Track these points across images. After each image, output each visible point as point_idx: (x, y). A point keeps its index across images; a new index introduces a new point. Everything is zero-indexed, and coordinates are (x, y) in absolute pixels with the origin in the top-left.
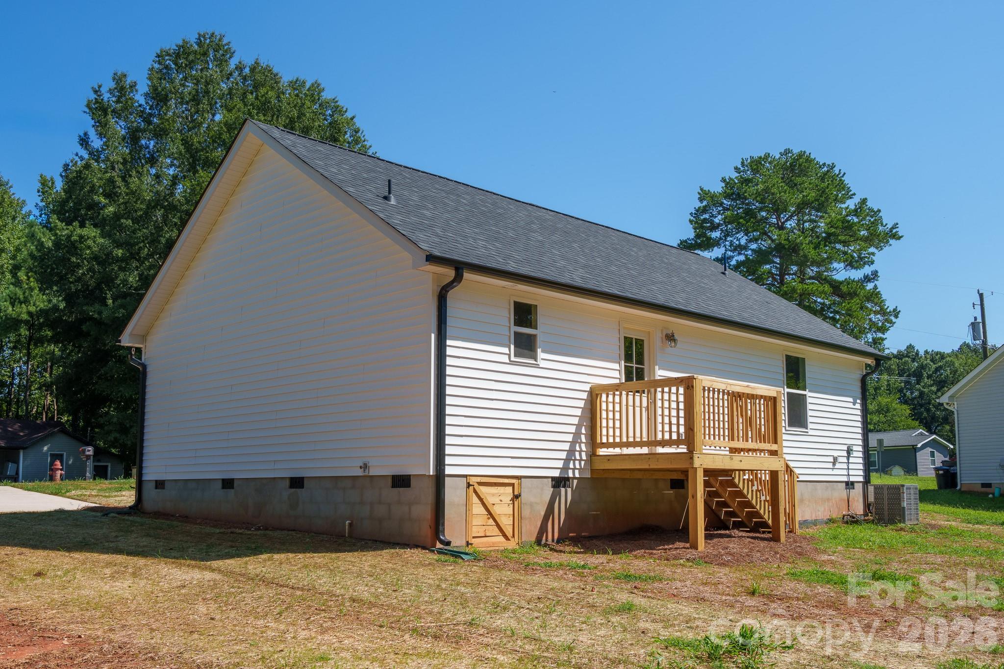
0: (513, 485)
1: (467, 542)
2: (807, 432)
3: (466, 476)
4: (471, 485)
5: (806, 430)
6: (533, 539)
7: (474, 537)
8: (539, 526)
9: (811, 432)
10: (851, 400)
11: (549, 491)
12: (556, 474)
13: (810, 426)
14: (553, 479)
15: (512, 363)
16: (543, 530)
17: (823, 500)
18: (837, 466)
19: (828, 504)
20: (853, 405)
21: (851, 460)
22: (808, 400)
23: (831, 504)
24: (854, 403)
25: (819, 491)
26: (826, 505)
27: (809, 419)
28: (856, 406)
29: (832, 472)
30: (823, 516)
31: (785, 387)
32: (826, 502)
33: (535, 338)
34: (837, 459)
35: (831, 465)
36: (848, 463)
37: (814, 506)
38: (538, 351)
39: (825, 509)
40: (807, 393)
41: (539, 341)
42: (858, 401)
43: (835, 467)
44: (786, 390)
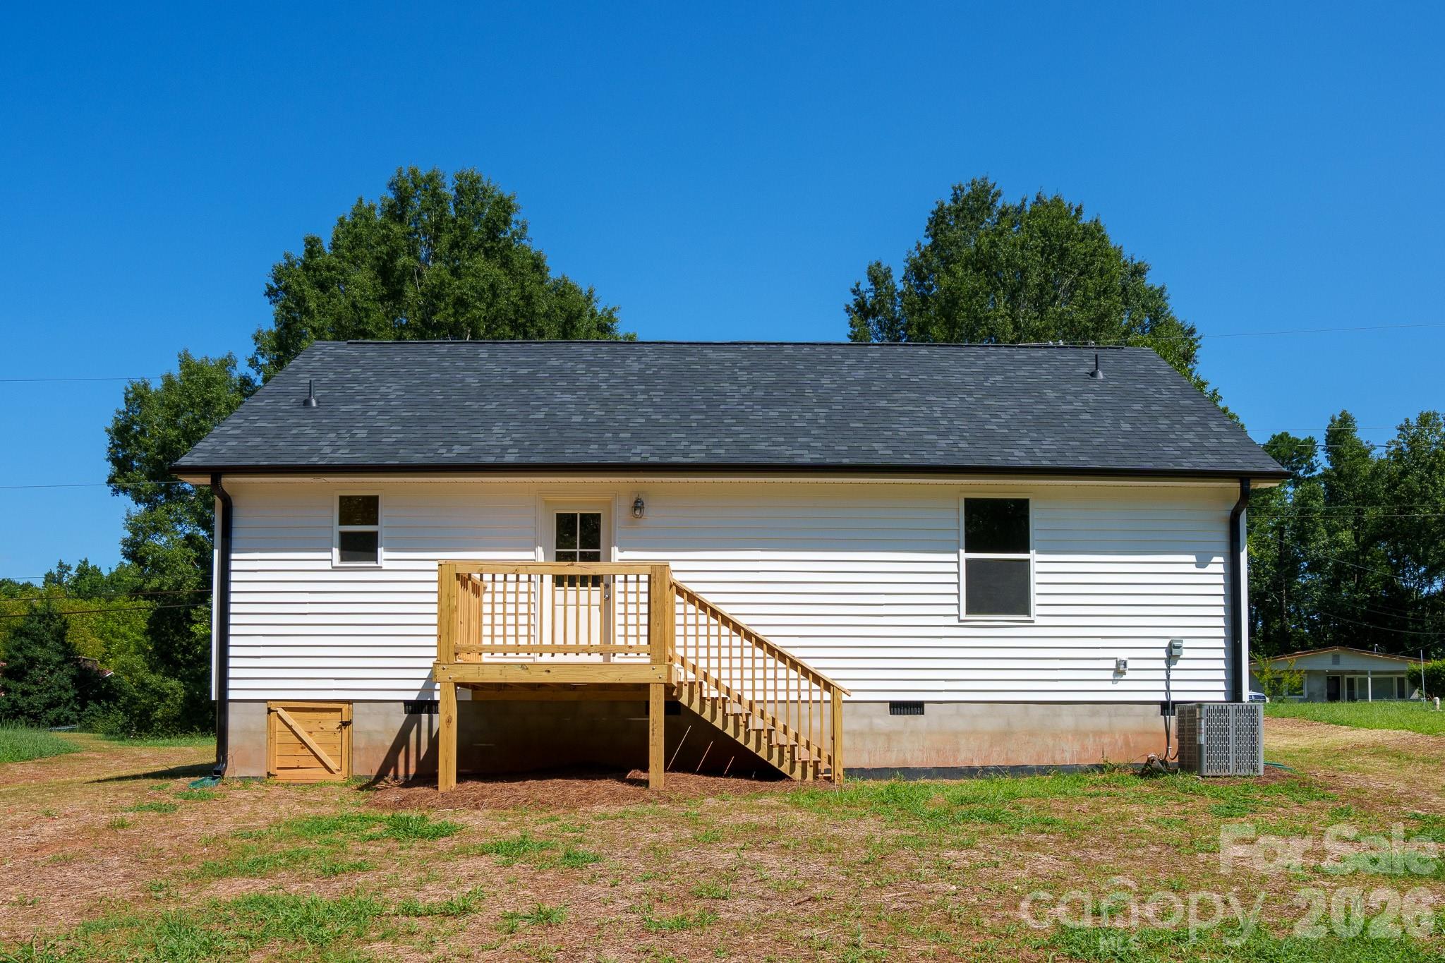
0: (340, 710)
1: (268, 773)
2: (1033, 621)
3: (265, 701)
4: (273, 711)
5: (1028, 619)
6: (373, 773)
7: (278, 768)
8: (383, 759)
9: (1039, 621)
10: (1193, 558)
11: (400, 718)
12: (413, 696)
13: (1035, 610)
14: (407, 703)
15: (335, 569)
16: (390, 762)
17: (1079, 734)
18: (1129, 675)
19: (1097, 740)
20: (1197, 567)
21: (1180, 664)
22: (1035, 568)
23: (1106, 740)
24: (1202, 563)
25: (1067, 718)
26: (1090, 742)
27: (1035, 600)
28: (1210, 568)
29: (1109, 686)
30: (1080, 759)
31: (962, 551)
32: (1091, 736)
33: (374, 536)
34: (1130, 664)
35: (1110, 675)
36: (1168, 670)
37: (1050, 742)
38: (380, 550)
39: (1084, 749)
40: (1032, 556)
41: (381, 539)
42: (1215, 559)
43: (1124, 677)
44: (964, 556)
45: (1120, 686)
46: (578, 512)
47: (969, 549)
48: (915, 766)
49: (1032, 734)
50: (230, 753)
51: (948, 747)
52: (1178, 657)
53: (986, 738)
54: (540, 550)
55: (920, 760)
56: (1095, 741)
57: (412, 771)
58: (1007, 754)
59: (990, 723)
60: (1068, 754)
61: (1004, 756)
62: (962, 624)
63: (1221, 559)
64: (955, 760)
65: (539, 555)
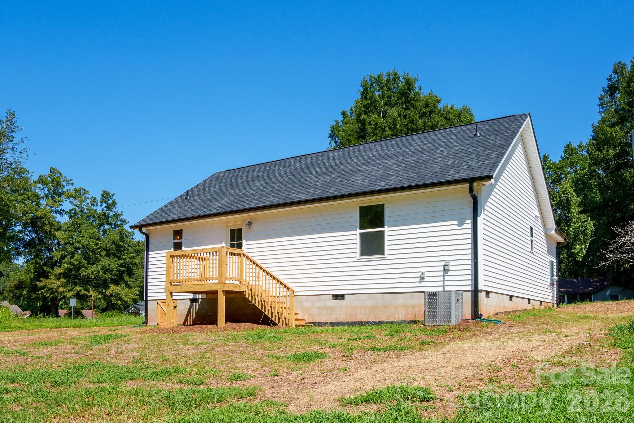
0: (174, 303)
1: (157, 324)
2: (386, 257)
3: (156, 300)
4: (159, 303)
5: (384, 256)
6: (182, 323)
7: (160, 322)
8: (184, 318)
9: (388, 257)
10: (456, 222)
11: (188, 303)
12: (192, 297)
13: (386, 252)
14: (190, 300)
16: (186, 320)
17: (405, 307)
18: (427, 279)
19: (413, 310)
20: (458, 226)
21: (450, 273)
22: (386, 234)
23: (417, 309)
24: (460, 224)
25: (400, 300)
26: (410, 310)
27: (386, 248)
28: (465, 226)
29: (418, 284)
30: (406, 318)
31: (358, 230)
32: (410, 308)
33: (181, 243)
34: (426, 274)
35: (418, 280)
36: (444, 276)
37: (393, 311)
38: (183, 248)
39: (407, 313)
40: (386, 229)
41: (183, 244)
42: (467, 222)
43: (424, 280)
44: (359, 231)
45: (423, 284)
46: (236, 228)
47: (361, 229)
48: (341, 321)
49: (385, 307)
50: (149, 317)
51: (353, 314)
52: (448, 270)
53: (368, 309)
54: (224, 243)
55: (343, 319)
56: (412, 310)
57: (191, 323)
58: (376, 316)
59: (370, 302)
60: (400, 316)
61: (374, 317)
62: (359, 261)
63: (470, 221)
64: (356, 318)
65: (224, 245)
